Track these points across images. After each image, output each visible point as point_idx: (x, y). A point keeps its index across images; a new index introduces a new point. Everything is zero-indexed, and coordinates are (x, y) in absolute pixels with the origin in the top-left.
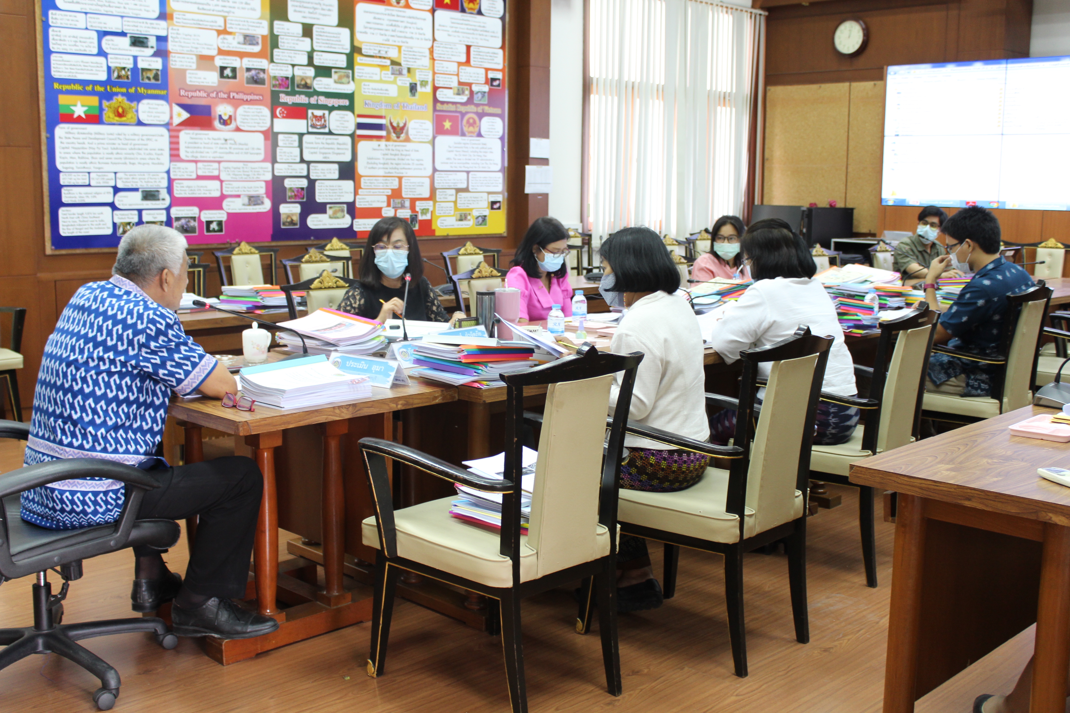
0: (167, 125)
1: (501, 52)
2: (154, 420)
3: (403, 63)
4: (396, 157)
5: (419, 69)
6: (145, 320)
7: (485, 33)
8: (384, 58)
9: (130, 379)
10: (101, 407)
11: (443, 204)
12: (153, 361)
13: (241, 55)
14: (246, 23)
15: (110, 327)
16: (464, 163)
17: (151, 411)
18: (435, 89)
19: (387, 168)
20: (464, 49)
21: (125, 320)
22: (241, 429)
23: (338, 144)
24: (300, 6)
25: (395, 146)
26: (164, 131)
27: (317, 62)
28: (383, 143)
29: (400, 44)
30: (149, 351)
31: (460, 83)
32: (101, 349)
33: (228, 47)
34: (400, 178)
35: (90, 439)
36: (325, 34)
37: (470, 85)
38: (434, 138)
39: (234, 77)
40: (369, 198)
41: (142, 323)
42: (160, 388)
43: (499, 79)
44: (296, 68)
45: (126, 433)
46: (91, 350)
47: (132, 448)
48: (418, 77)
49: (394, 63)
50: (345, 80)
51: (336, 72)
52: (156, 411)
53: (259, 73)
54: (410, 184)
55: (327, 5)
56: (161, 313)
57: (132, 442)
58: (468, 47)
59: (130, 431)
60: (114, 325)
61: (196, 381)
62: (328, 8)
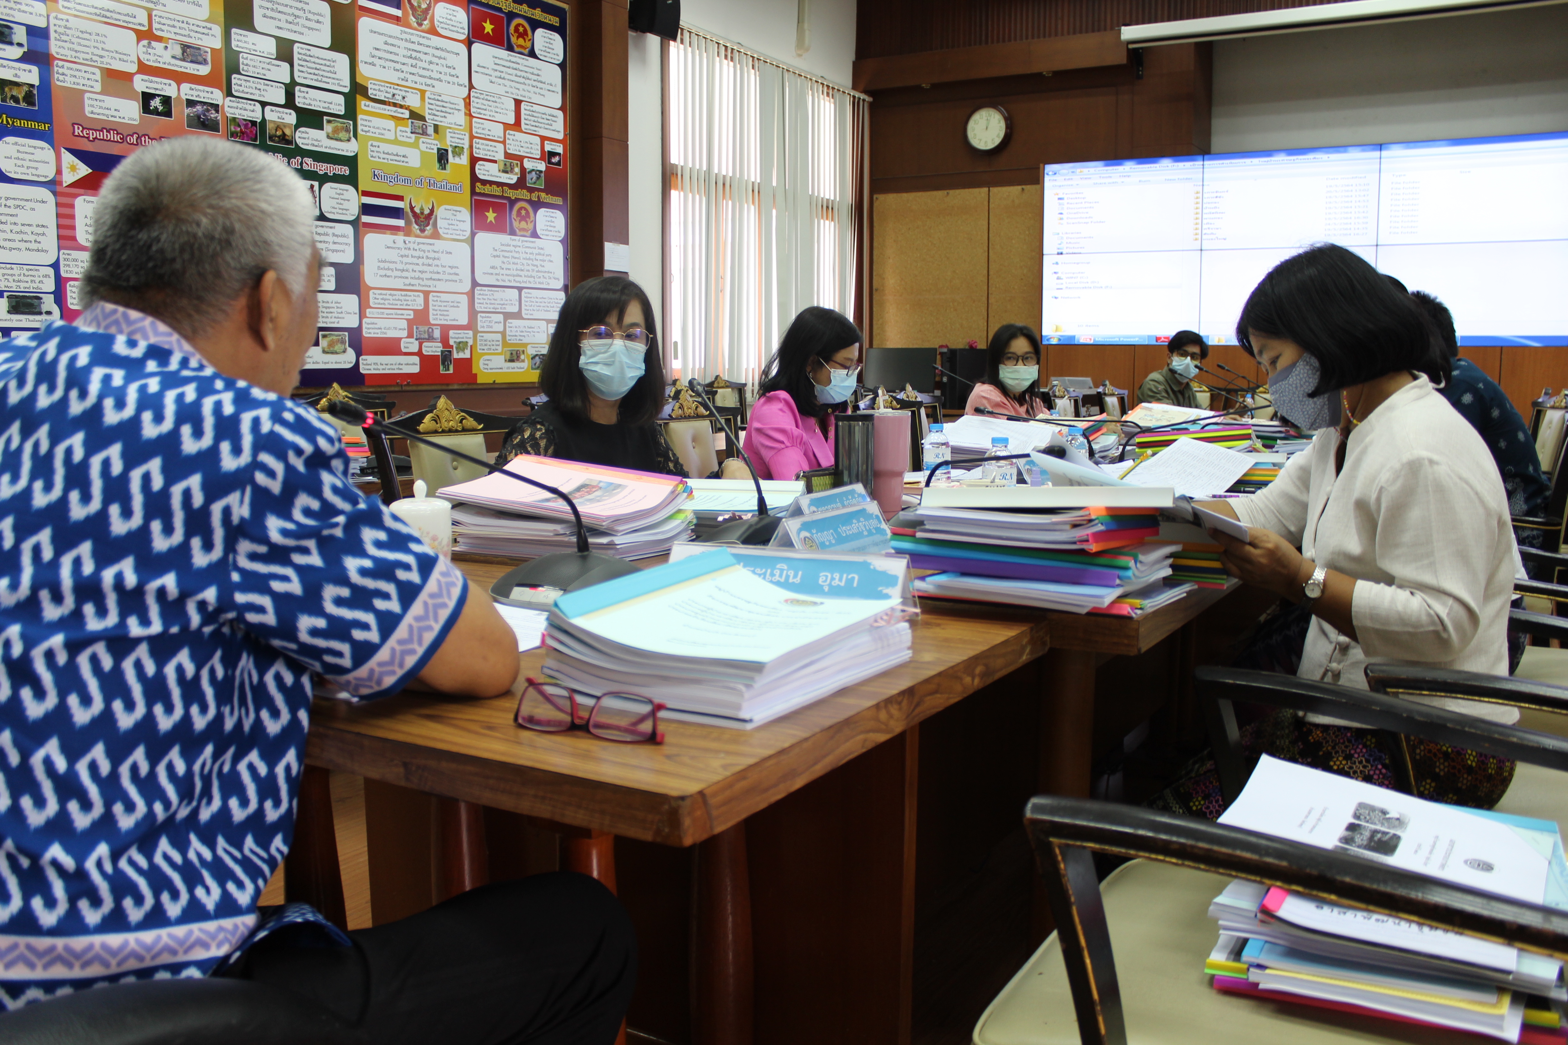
0: (52, 185)
1: (560, 114)
2: (268, 788)
3: (427, 117)
4: (420, 261)
5: (450, 128)
6: (247, 441)
7: (540, 85)
8: (401, 107)
9: (193, 657)
10: (93, 767)
11: (486, 336)
12: (277, 586)
13: (180, 78)
14: (185, 25)
15: (117, 468)
16: (514, 276)
17: (254, 756)
18: (474, 161)
19: (407, 278)
20: (512, 105)
21: (172, 439)
22: (687, 822)
23: (334, 235)
24: (272, 10)
25: (419, 244)
26: (45, 194)
27: (300, 102)
28: (400, 238)
29: (424, 87)
30: (263, 549)
31: (507, 155)
32: (85, 549)
33: (156, 61)
34: (426, 294)
35: (59, 888)
36: (313, 60)
37: (520, 158)
38: (473, 235)
39: (168, 113)
40: (381, 323)
41: (237, 450)
42: (278, 678)
43: (559, 154)
44: (268, 108)
45: (182, 846)
46: (47, 554)
47: (210, 899)
48: (449, 142)
49: (415, 116)
50: (343, 135)
51: (329, 122)
52: (272, 756)
53: (208, 111)
54: (440, 304)
55: (314, 14)
56: (298, 417)
57: (206, 875)
58: (518, 103)
59: (193, 837)
60: (132, 459)
61: (415, 646)
62: (316, 18)
